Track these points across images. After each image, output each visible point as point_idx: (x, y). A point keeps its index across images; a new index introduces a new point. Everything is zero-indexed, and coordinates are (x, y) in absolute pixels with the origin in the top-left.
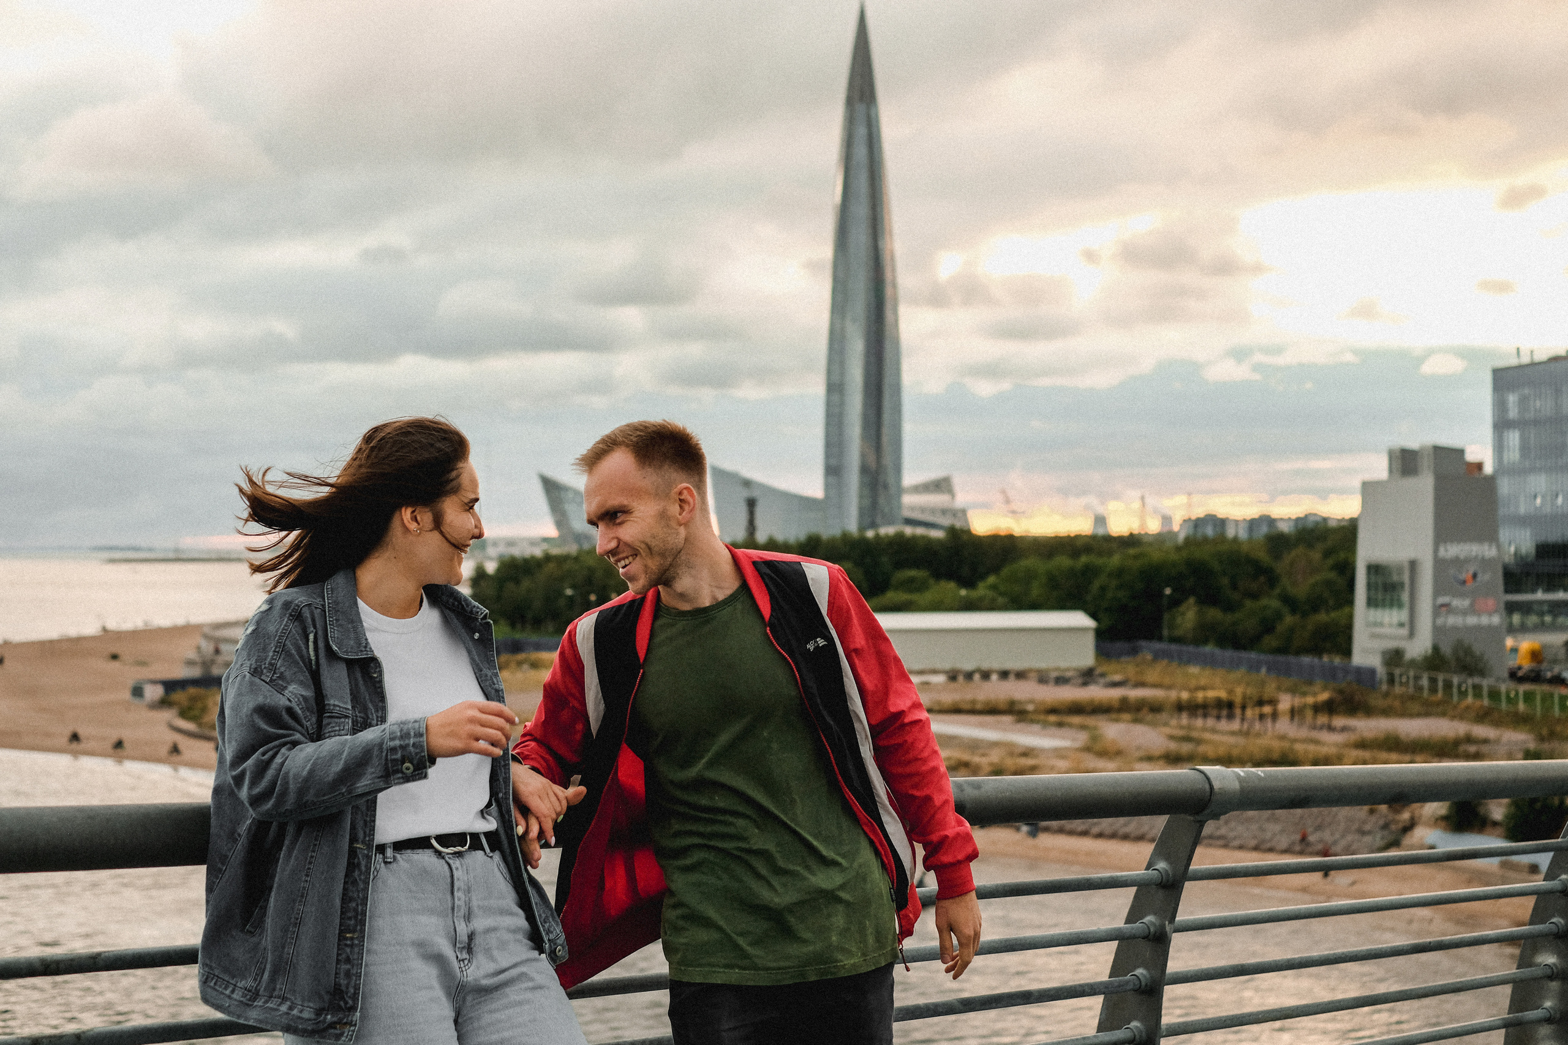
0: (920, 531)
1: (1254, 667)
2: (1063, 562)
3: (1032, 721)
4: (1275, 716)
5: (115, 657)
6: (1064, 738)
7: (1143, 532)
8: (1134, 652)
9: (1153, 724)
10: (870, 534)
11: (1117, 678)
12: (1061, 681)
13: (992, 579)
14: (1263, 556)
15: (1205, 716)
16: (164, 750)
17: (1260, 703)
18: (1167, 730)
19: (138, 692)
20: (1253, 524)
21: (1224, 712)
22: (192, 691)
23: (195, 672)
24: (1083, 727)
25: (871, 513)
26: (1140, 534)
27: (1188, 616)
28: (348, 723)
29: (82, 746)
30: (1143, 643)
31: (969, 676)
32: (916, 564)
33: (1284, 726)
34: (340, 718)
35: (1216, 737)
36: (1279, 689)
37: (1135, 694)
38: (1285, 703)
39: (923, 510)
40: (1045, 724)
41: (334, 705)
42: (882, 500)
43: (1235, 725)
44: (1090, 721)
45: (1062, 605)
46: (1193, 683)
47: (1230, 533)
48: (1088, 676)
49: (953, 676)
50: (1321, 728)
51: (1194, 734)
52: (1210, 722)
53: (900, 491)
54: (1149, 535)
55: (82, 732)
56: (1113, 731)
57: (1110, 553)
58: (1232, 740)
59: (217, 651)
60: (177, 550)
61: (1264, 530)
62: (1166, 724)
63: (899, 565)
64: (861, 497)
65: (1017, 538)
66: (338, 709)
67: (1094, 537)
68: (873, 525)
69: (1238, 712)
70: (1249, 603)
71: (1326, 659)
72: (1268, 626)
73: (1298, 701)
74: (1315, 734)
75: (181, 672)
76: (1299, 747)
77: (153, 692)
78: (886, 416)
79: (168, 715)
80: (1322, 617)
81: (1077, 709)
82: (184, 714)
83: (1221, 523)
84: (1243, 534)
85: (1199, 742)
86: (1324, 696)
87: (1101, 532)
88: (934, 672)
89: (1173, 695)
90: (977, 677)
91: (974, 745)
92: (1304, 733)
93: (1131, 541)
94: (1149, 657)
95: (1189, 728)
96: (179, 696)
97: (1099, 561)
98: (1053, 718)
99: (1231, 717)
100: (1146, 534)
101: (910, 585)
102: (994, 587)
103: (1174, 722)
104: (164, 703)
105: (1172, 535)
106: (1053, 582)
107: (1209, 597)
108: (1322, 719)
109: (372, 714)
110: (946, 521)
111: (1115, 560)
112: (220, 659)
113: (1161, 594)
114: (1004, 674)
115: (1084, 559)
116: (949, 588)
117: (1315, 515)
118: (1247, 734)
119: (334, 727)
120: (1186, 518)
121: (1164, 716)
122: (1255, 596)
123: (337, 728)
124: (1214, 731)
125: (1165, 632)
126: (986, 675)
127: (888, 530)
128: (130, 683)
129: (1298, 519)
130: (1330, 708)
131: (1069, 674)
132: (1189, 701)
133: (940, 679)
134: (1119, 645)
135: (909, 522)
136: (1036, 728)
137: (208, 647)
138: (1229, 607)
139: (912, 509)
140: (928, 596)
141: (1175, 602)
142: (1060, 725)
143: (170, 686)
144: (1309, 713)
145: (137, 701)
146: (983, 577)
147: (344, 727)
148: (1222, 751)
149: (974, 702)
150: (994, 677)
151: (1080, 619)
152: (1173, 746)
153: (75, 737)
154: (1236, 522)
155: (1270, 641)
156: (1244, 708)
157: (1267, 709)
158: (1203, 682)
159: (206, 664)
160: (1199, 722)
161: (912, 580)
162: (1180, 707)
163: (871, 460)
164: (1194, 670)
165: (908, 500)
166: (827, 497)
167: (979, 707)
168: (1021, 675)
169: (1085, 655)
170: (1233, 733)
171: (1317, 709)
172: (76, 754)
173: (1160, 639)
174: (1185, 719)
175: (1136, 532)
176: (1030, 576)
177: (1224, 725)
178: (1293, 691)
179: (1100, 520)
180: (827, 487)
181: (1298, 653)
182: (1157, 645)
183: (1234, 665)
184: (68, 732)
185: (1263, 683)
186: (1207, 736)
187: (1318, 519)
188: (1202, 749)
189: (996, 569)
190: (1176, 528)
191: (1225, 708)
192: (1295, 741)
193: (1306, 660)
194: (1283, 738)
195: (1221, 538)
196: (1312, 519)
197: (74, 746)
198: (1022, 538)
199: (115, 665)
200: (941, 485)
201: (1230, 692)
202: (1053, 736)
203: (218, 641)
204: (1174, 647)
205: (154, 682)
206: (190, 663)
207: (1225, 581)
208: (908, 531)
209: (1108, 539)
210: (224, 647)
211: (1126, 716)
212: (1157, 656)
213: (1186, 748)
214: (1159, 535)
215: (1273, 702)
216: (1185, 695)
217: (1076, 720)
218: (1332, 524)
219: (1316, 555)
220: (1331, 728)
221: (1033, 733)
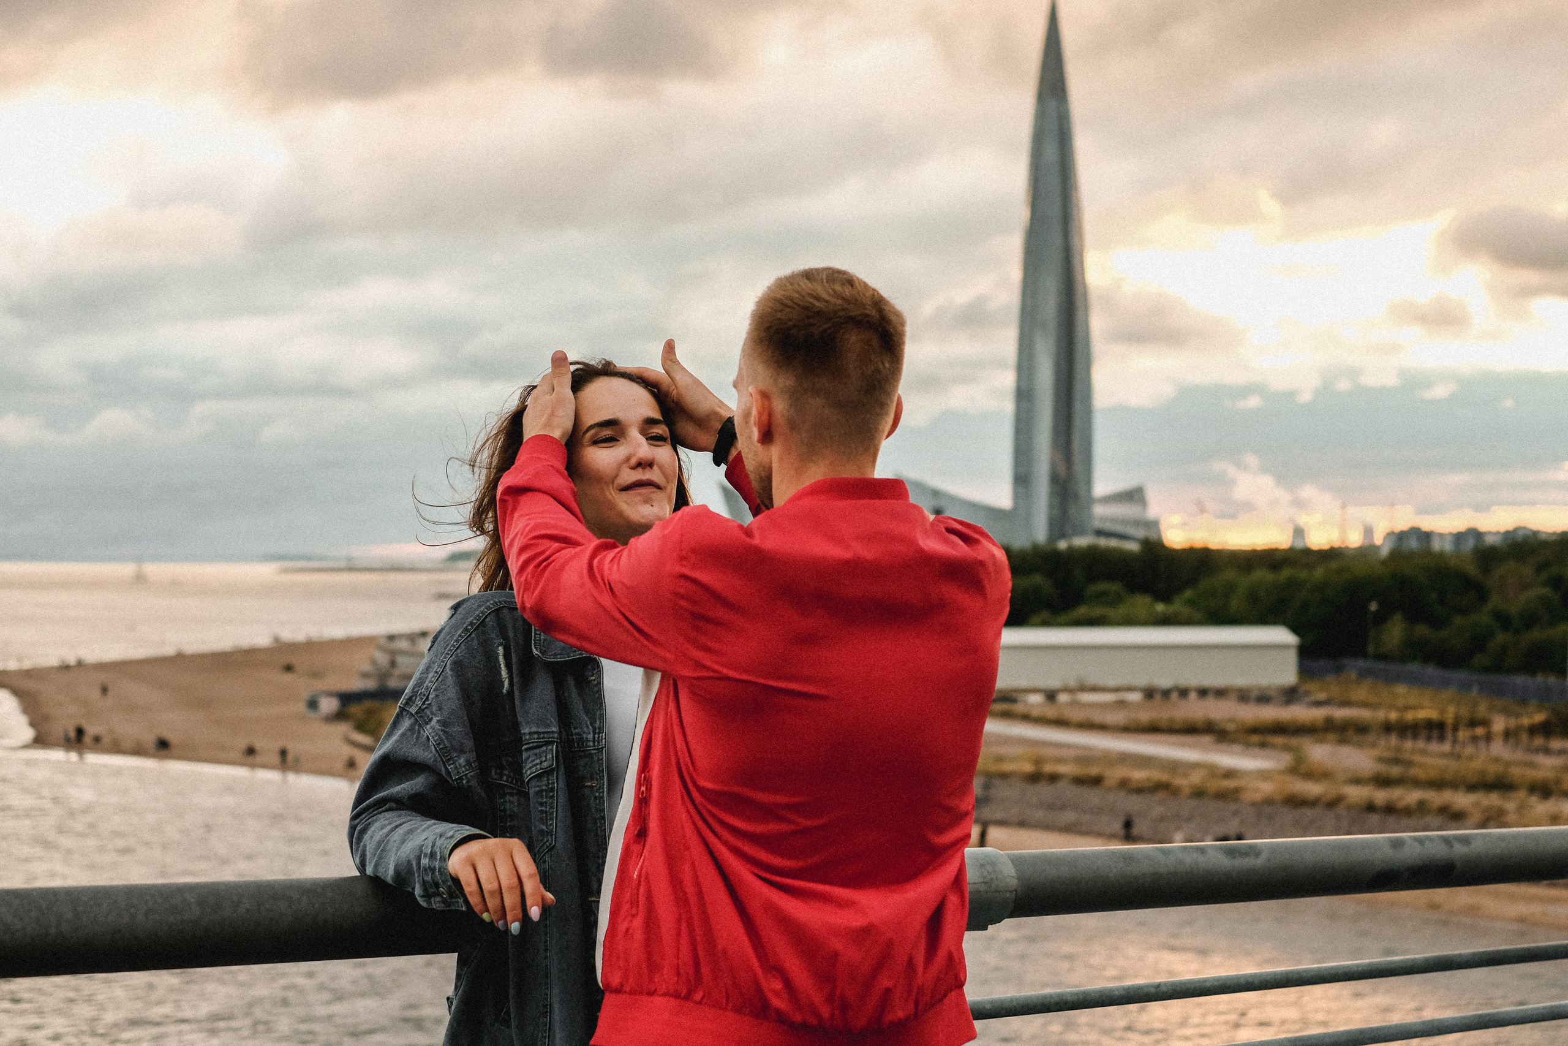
0: (1113, 543)
1: (1465, 687)
2: (1261, 575)
3: (1233, 741)
4: (1488, 738)
5: (289, 668)
6: (1268, 758)
7: (1343, 546)
8: (1339, 670)
9: (1359, 745)
10: (1062, 545)
11: (1322, 696)
12: (1263, 698)
13: (1188, 594)
14: (1472, 570)
15: (1415, 737)
16: (340, 765)
17: (1473, 723)
18: (1375, 752)
19: (313, 704)
20: (1459, 537)
21: (1435, 733)
22: (368, 704)
23: (370, 685)
24: (1286, 748)
25: (1060, 524)
26: (1340, 548)
27: (1395, 632)
28: (552, 750)
29: (259, 759)
30: (1346, 661)
31: (1166, 693)
32: (1110, 577)
33: (1498, 748)
34: (541, 746)
35: (1430, 760)
36: (1491, 708)
37: (1341, 713)
38: (1499, 724)
39: (1114, 520)
40: (1248, 745)
41: (530, 733)
42: (1072, 512)
43: (1446, 747)
44: (1294, 741)
45: (1262, 620)
46: (1401, 702)
47: (1436, 546)
48: (1290, 695)
49: (1150, 693)
50: (1537, 750)
51: (1406, 756)
52: (1421, 744)
53: (1091, 501)
54: (1350, 548)
55: (258, 745)
56: (1319, 753)
57: (1310, 567)
58: (1441, 762)
59: (393, 664)
60: (350, 559)
61: (1470, 543)
62: (1373, 745)
63: (1092, 578)
64: (1051, 507)
65: (1212, 551)
66: (536, 736)
67: (1291, 550)
68: (1063, 536)
69: (1449, 734)
70: (1458, 620)
71: (1539, 678)
72: (1479, 642)
73: (1512, 723)
74: (1530, 757)
75: (357, 684)
76: (1516, 772)
77: (329, 705)
78: (1077, 423)
79: (343, 728)
80: (1536, 634)
81: (1280, 729)
82: (360, 727)
83: (1426, 537)
84: (1448, 547)
85: (1409, 764)
86: (1539, 717)
87: (1299, 545)
88: (1130, 689)
89: (1380, 715)
90: (1175, 695)
91: (1174, 766)
92: (1519, 755)
93: (1331, 555)
94: (1353, 675)
95: (1399, 749)
96: (356, 710)
97: (1303, 574)
98: (1255, 738)
99: (1442, 738)
100: (1347, 548)
101: (1102, 598)
102: (1191, 602)
103: (1382, 742)
104: (340, 716)
105: (1375, 548)
106: (1253, 597)
107: (1416, 613)
108: (1538, 741)
109: (588, 727)
110: (1140, 533)
111: (1319, 573)
112: (397, 672)
113: (1365, 608)
114: (1203, 692)
115: (1286, 573)
116: (1141, 603)
117: (1525, 528)
118: (1458, 757)
119: (533, 761)
120: (1388, 530)
121: (1370, 738)
122: (1464, 611)
123: (538, 761)
124: (1424, 752)
125: (1370, 649)
126: (1184, 693)
127: (1081, 542)
128: (306, 695)
129: (1507, 533)
130: (1545, 730)
131: (1272, 693)
132: (1397, 722)
133: (1135, 697)
134: (1322, 663)
135: (1100, 533)
136: (1237, 748)
137: (382, 659)
138: (1437, 623)
139: (1104, 519)
140: (1122, 611)
141: (1381, 618)
142: (1263, 745)
143: (347, 699)
144: (1524, 736)
145: (312, 714)
146: (1178, 590)
147: (546, 757)
148: (1433, 774)
149: (1171, 720)
150: (1193, 696)
151: (1281, 635)
152: (1382, 768)
153: (251, 751)
154: (1441, 535)
155: (1478, 659)
156: (1455, 729)
157: (1480, 731)
158: (1412, 701)
159: (383, 676)
160: (1408, 744)
161: (1104, 594)
162: (1388, 728)
163: (1062, 471)
164: (1401, 689)
165: (1099, 510)
166: (1016, 508)
167: (1177, 727)
168: (1221, 693)
169: (1286, 673)
170: (1443, 755)
171: (1533, 730)
172: (253, 766)
173: (1365, 655)
174: (1393, 740)
175: (1336, 545)
176: (1230, 589)
177: (1434, 747)
178: (1506, 711)
179: (1299, 532)
180: (1016, 496)
181: (1511, 671)
182: (1361, 663)
183: (1445, 684)
184: (243, 744)
185: (1475, 704)
186: (1417, 758)
187: (1528, 533)
188: (1414, 772)
189: (1192, 582)
190: (1378, 539)
191: (1435, 729)
192: (1508, 764)
193: (1519, 680)
194: (1497, 760)
195: (1427, 552)
196: (1521, 533)
197: (250, 759)
198: (1219, 552)
199: (288, 678)
200: (1134, 496)
201: (1443, 711)
202: (1255, 757)
203: (393, 654)
204: (1380, 666)
205: (330, 694)
206: (365, 675)
207: (1434, 596)
208: (1103, 542)
209: (1307, 552)
210: (401, 660)
211: (1331, 736)
212: (1363, 674)
213: (1395, 771)
214: (1360, 548)
215: (1486, 723)
216: (1393, 716)
217: (1279, 740)
218: (1543, 537)
219: (1528, 571)
220: (1547, 751)
221: (1232, 753)
